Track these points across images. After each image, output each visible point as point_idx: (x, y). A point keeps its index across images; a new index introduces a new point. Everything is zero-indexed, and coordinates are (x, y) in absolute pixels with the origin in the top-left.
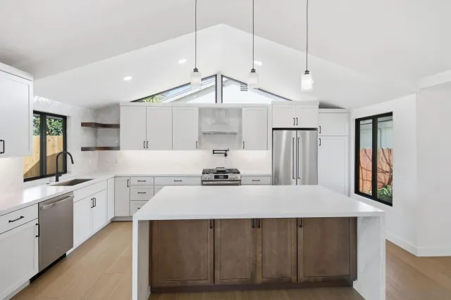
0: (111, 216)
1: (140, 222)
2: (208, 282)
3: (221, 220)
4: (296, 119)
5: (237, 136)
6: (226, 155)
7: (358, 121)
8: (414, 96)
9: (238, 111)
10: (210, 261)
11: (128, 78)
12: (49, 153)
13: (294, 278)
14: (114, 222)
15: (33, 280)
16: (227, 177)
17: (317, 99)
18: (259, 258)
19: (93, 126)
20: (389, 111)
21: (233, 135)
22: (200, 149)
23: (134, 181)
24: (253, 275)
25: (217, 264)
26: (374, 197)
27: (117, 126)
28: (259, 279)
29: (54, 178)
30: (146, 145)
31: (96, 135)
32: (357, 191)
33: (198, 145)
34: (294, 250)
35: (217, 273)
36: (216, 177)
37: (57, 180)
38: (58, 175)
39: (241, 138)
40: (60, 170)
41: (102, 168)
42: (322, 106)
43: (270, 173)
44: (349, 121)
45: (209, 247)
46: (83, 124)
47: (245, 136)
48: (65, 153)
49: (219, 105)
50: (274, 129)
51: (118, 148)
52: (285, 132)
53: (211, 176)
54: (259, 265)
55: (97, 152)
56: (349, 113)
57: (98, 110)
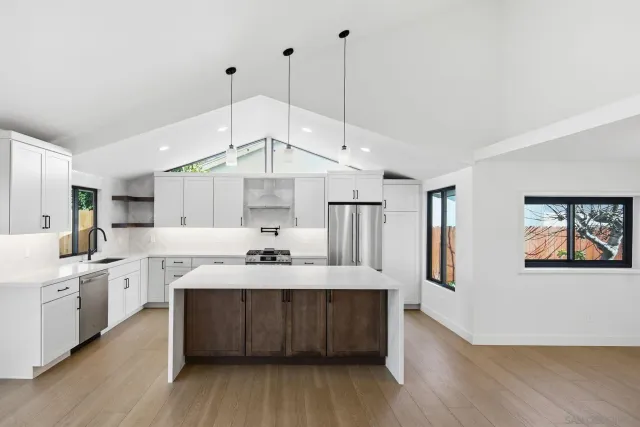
0: (144, 302)
1: (176, 290)
2: (240, 354)
3: (252, 290)
4: (356, 193)
5: (290, 211)
6: (276, 234)
7: (430, 194)
8: (470, 169)
9: (290, 183)
10: (241, 332)
11: (164, 148)
12: (81, 228)
13: (323, 353)
14: (147, 308)
15: (74, 351)
16: (274, 259)
17: (381, 168)
18: (289, 331)
19: (125, 200)
20: (451, 184)
21: (284, 211)
22: (246, 226)
23: (169, 262)
24: (283, 348)
25: (249, 337)
26: (442, 282)
27: (151, 200)
28: (289, 352)
29: (86, 256)
30: (183, 222)
31: (127, 210)
32: (429, 277)
33: (244, 222)
34: (323, 324)
35: (249, 344)
36: (262, 259)
37: (89, 259)
38: (90, 253)
39: (293, 214)
40: (92, 248)
41: (134, 248)
42: (388, 176)
43: (326, 255)
44: (420, 193)
45: (241, 320)
46: (114, 198)
47: (298, 211)
48: (95, 228)
49: (270, 175)
50: (330, 203)
51: (152, 225)
52: (347, 207)
53: (257, 258)
54: (289, 338)
55: (127, 229)
56: (420, 185)
57: (129, 182)
